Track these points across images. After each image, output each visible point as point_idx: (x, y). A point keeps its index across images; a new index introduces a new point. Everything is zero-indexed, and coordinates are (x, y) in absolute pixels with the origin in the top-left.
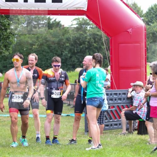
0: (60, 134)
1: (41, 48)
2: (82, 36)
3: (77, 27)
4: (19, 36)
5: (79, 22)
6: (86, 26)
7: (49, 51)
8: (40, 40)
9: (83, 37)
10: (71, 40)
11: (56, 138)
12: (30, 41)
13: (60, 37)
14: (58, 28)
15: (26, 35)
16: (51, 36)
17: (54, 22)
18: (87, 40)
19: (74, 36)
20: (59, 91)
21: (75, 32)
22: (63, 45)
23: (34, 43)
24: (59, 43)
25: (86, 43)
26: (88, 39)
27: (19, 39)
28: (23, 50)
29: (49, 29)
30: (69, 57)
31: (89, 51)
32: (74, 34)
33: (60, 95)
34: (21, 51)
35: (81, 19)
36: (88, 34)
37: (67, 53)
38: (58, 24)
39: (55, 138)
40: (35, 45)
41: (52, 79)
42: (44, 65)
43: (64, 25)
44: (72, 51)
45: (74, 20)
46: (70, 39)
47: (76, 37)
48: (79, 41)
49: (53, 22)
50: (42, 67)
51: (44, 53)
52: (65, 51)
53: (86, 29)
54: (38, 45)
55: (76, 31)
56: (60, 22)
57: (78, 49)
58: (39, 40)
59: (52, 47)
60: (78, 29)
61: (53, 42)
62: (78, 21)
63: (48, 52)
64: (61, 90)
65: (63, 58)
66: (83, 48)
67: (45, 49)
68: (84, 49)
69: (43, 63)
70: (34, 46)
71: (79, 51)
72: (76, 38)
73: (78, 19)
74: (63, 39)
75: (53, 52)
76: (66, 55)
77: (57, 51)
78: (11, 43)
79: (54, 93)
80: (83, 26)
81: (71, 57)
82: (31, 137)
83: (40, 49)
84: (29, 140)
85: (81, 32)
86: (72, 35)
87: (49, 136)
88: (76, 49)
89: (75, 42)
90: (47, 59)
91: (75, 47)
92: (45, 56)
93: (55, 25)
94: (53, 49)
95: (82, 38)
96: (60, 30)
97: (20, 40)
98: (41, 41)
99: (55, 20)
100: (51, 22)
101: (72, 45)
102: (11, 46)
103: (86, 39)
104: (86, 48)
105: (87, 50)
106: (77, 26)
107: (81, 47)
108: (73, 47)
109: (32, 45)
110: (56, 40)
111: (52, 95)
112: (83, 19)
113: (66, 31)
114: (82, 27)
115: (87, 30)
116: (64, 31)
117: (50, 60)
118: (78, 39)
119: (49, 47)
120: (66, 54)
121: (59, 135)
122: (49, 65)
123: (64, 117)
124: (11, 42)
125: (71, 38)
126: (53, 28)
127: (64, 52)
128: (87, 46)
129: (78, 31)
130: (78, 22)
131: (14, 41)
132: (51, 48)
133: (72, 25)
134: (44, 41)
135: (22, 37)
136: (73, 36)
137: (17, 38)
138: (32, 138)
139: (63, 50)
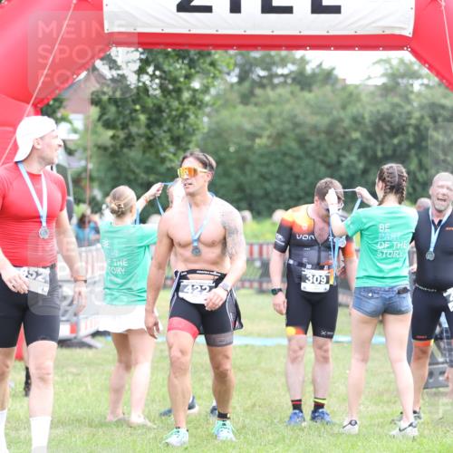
0: (333, 395)
1: (279, 144)
2: (399, 110)
3: (384, 84)
4: (217, 111)
5: (390, 71)
6: (411, 82)
7: (301, 153)
8: (277, 121)
9: (400, 114)
10: (367, 121)
11: (322, 406)
12: (248, 126)
13: (335, 113)
14: (328, 88)
15: (234, 107)
16: (307, 111)
17: (317, 71)
18: (413, 121)
19: (374, 109)
20: (324, 273)
21: (379, 99)
22: (343, 137)
23: (259, 132)
24: (330, 131)
25: (411, 130)
26: (417, 119)
27: (214, 119)
28: (227, 150)
29: (302, 89)
30: (359, 172)
31: (417, 155)
32: (375, 105)
33: (327, 282)
34: (223, 154)
35: (395, 62)
36: (415, 104)
37: (353, 158)
38: (328, 77)
39: (318, 406)
40: (260, 136)
41: (305, 238)
42: (286, 195)
43: (344, 80)
44: (370, 153)
45: (374, 64)
46: (363, 118)
47: (382, 112)
48: (389, 124)
49: (313, 70)
50: (281, 199)
51: (288, 160)
52: (347, 154)
53: (410, 89)
54: (269, 137)
55: (382, 96)
56: (334, 69)
57: (386, 147)
58: (274, 121)
59: (309, 141)
60: (386, 90)
61: (315, 129)
62: (387, 66)
63: (298, 158)
64: (329, 268)
65: (343, 173)
66: (400, 144)
67: (290, 148)
68: (405, 146)
69: (286, 187)
70: (258, 141)
71: (389, 153)
72: (379, 117)
73: (387, 61)
74: (341, 120)
75: (312, 157)
76: (352, 165)
77: (325, 154)
78: (194, 130)
79: (307, 279)
80: (400, 80)
81: (365, 172)
82: (249, 403)
83: (275, 148)
84: (246, 411)
85: (396, 100)
86: (369, 108)
87: (300, 401)
88: (379, 148)
89: (378, 127)
90: (297, 177)
91: (376, 142)
92: (291, 168)
93: (320, 78)
94: (313, 149)
95: (397, 115)
96: (333, 92)
97: (217, 123)
98: (280, 127)
99: (321, 64)
100: (309, 69)
101: (369, 136)
102: (194, 138)
103: (410, 118)
104: (410, 147)
105: (413, 152)
106: (384, 80)
107: (396, 141)
108: (370, 143)
109: (253, 136)
110: (323, 121)
111: (303, 285)
112: (402, 61)
113: (351, 95)
114: (398, 84)
115: (412, 92)
116: (344, 95)
117: (304, 179)
118: (387, 118)
119: (302, 142)
120: (352, 162)
121: (330, 396)
122: (302, 194)
123: (346, 345)
124: (195, 127)
125: (366, 115)
126: (315, 88)
127: (344, 156)
128: (411, 140)
129: (386, 96)
130: (386, 69)
131: (201, 126)
132: (308, 145)
133: (369, 78)
134: (288, 125)
135: (225, 114)
136: (371, 112)
137: (209, 115)
138: (254, 406)
139: (344, 152)
